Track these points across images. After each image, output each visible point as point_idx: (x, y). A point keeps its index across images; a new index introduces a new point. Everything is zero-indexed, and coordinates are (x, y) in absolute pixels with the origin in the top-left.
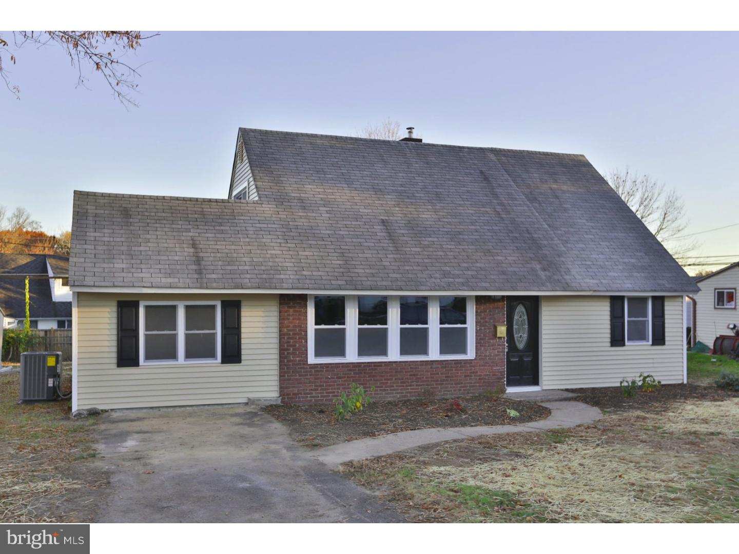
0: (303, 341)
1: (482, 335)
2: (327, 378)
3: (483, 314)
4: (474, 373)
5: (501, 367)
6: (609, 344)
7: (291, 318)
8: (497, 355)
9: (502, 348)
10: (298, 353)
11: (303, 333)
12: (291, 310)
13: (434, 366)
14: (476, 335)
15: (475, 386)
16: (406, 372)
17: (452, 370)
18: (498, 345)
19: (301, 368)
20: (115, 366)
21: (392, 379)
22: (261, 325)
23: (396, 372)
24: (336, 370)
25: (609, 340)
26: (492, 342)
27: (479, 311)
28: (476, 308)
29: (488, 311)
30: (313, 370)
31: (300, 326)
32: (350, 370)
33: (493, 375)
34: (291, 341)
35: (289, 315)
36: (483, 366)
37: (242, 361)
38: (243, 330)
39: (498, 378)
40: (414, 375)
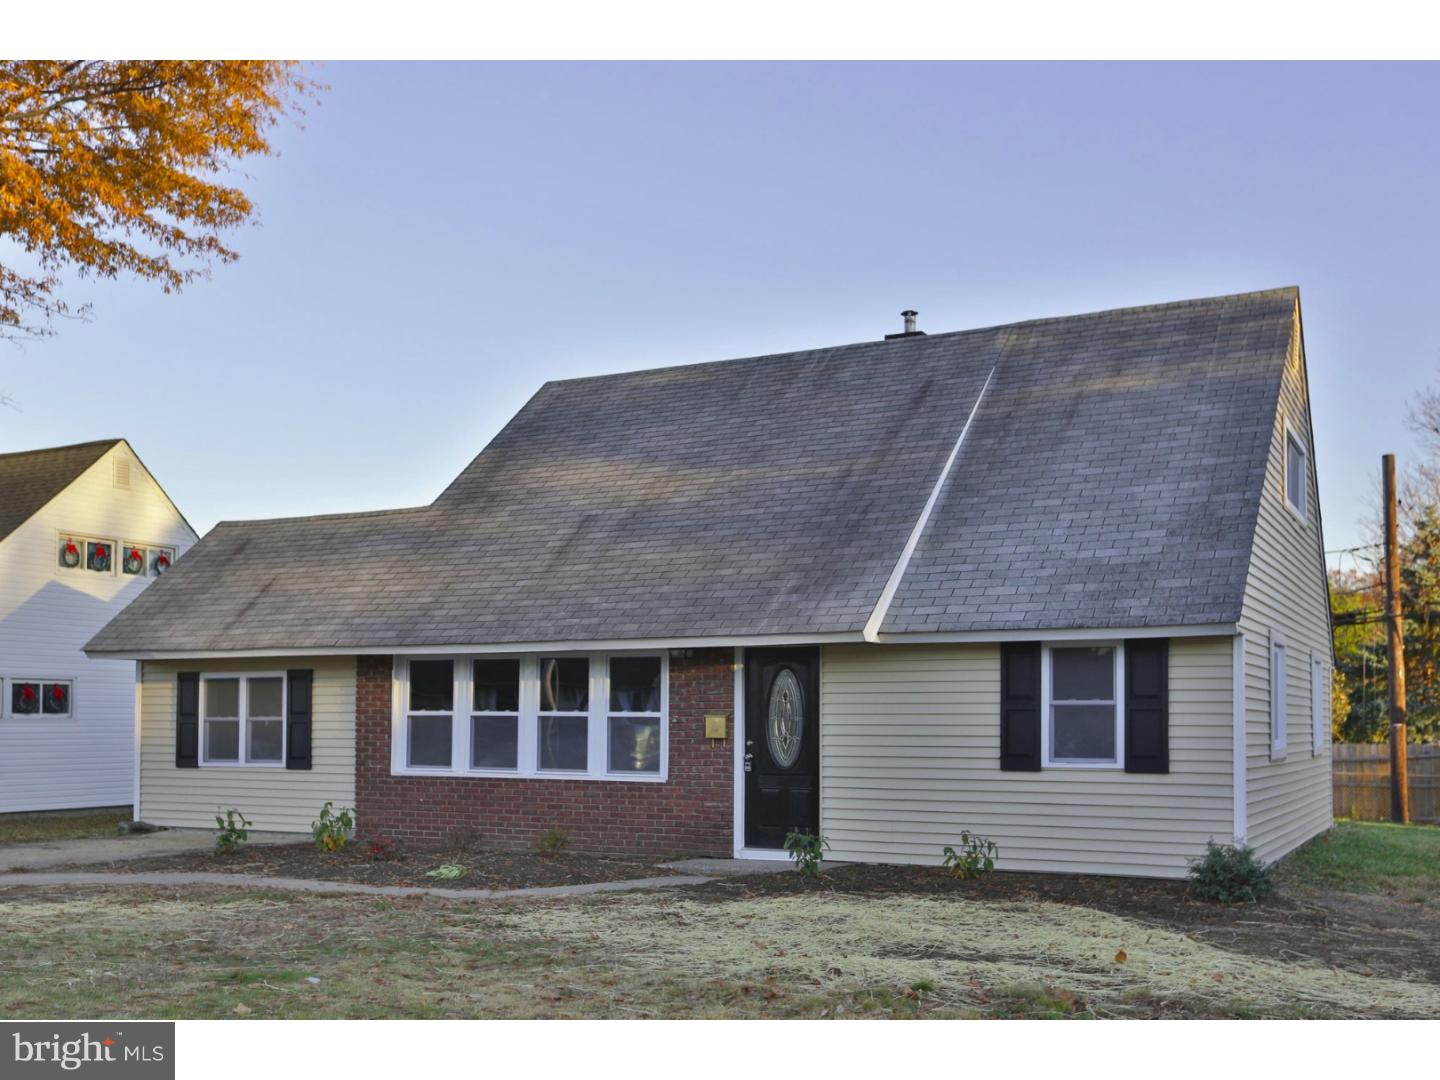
0: (386, 737)
1: (683, 734)
2: (419, 801)
3: (684, 691)
4: (666, 811)
5: (722, 802)
6: (997, 764)
7: (370, 697)
8: (712, 777)
9: (725, 763)
10: (378, 756)
11: (386, 723)
12: (371, 684)
13: (590, 792)
14: (670, 734)
15: (669, 839)
16: (541, 800)
17: (623, 803)
18: (716, 756)
19: (383, 782)
20: (173, 766)
21: (517, 812)
22: (336, 708)
23: (525, 799)
24: (431, 789)
25: (997, 753)
26: (703, 748)
27: (677, 683)
28: (671, 677)
29: (694, 683)
30: (399, 787)
31: (382, 712)
32: (453, 790)
33: (706, 819)
34: (371, 735)
35: (367, 693)
36: (684, 797)
37: (313, 767)
38: (315, 718)
39: (715, 826)
40: (555, 807)
